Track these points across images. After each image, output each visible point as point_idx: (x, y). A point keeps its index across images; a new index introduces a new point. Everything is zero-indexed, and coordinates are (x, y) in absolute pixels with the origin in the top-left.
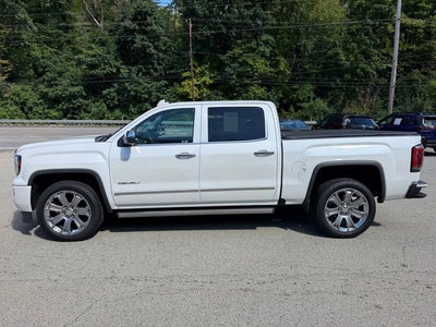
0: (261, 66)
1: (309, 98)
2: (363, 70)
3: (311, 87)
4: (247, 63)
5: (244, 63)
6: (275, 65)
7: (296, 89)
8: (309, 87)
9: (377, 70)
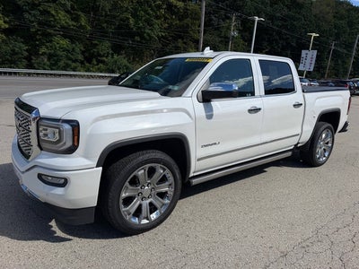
0: (63, 18)
1: (108, 53)
2: (149, 35)
3: (109, 44)
4: (49, 13)
5: (46, 12)
6: (76, 19)
7: (97, 45)
8: (107, 44)
9: (158, 36)
